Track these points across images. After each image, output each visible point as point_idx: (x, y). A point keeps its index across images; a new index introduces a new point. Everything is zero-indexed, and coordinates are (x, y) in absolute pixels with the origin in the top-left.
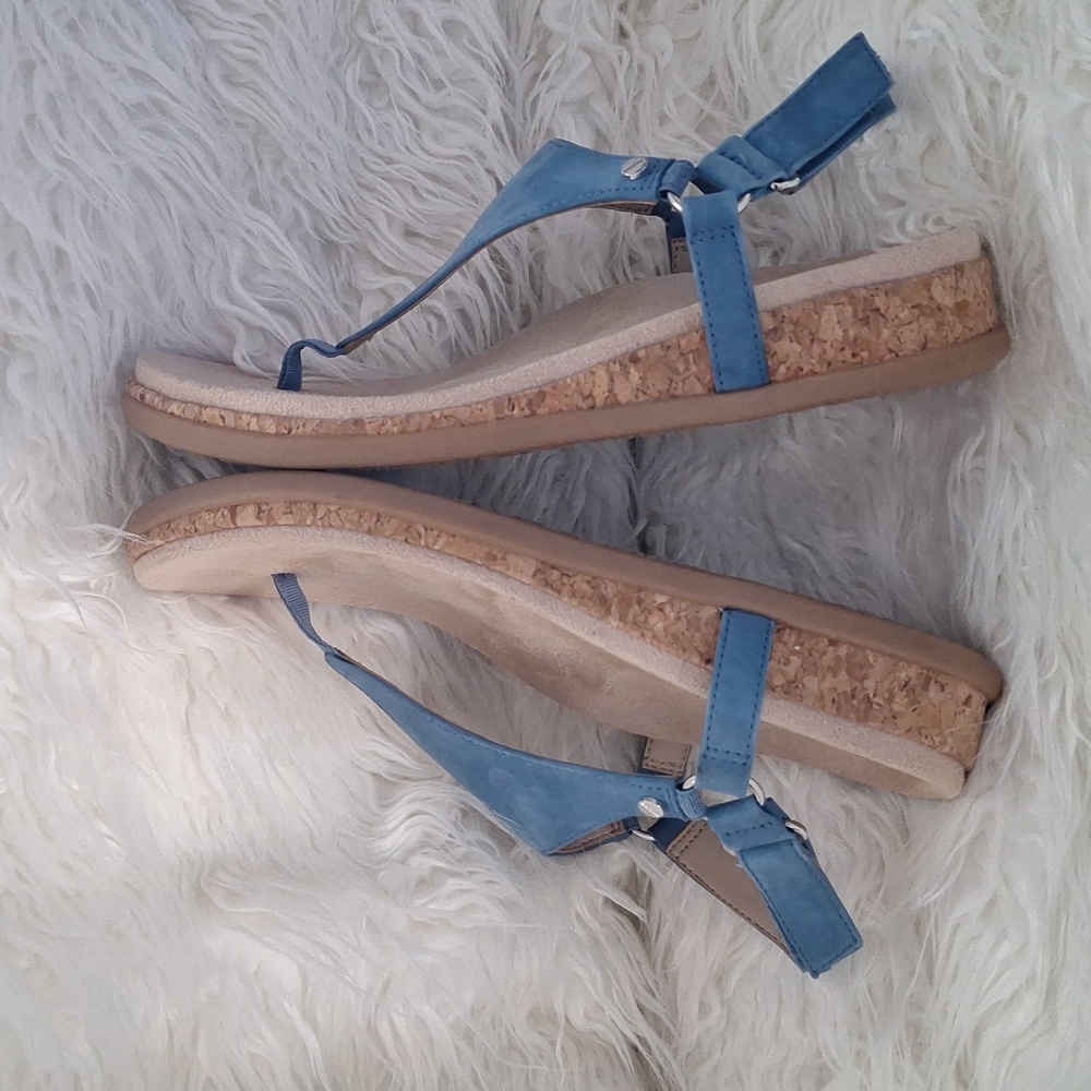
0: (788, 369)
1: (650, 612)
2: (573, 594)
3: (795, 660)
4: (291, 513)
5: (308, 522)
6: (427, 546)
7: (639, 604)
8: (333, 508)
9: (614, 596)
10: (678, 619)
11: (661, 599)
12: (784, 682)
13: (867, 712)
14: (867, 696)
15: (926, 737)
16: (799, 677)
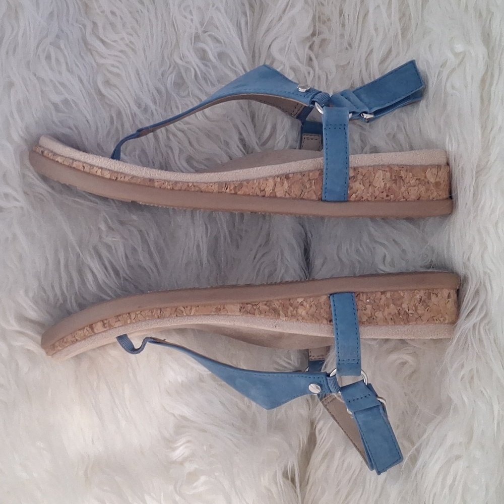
0: (357, 196)
1: (297, 308)
2: (261, 313)
3: (369, 306)
4: (119, 320)
5: (129, 323)
6: (187, 315)
7: (291, 306)
8: (137, 313)
9: (279, 306)
10: (311, 306)
11: (300, 300)
12: (367, 318)
13: (407, 319)
14: (405, 311)
15: (437, 320)
16: (373, 314)
